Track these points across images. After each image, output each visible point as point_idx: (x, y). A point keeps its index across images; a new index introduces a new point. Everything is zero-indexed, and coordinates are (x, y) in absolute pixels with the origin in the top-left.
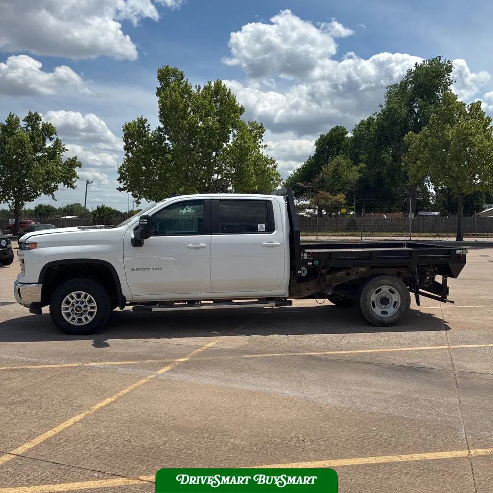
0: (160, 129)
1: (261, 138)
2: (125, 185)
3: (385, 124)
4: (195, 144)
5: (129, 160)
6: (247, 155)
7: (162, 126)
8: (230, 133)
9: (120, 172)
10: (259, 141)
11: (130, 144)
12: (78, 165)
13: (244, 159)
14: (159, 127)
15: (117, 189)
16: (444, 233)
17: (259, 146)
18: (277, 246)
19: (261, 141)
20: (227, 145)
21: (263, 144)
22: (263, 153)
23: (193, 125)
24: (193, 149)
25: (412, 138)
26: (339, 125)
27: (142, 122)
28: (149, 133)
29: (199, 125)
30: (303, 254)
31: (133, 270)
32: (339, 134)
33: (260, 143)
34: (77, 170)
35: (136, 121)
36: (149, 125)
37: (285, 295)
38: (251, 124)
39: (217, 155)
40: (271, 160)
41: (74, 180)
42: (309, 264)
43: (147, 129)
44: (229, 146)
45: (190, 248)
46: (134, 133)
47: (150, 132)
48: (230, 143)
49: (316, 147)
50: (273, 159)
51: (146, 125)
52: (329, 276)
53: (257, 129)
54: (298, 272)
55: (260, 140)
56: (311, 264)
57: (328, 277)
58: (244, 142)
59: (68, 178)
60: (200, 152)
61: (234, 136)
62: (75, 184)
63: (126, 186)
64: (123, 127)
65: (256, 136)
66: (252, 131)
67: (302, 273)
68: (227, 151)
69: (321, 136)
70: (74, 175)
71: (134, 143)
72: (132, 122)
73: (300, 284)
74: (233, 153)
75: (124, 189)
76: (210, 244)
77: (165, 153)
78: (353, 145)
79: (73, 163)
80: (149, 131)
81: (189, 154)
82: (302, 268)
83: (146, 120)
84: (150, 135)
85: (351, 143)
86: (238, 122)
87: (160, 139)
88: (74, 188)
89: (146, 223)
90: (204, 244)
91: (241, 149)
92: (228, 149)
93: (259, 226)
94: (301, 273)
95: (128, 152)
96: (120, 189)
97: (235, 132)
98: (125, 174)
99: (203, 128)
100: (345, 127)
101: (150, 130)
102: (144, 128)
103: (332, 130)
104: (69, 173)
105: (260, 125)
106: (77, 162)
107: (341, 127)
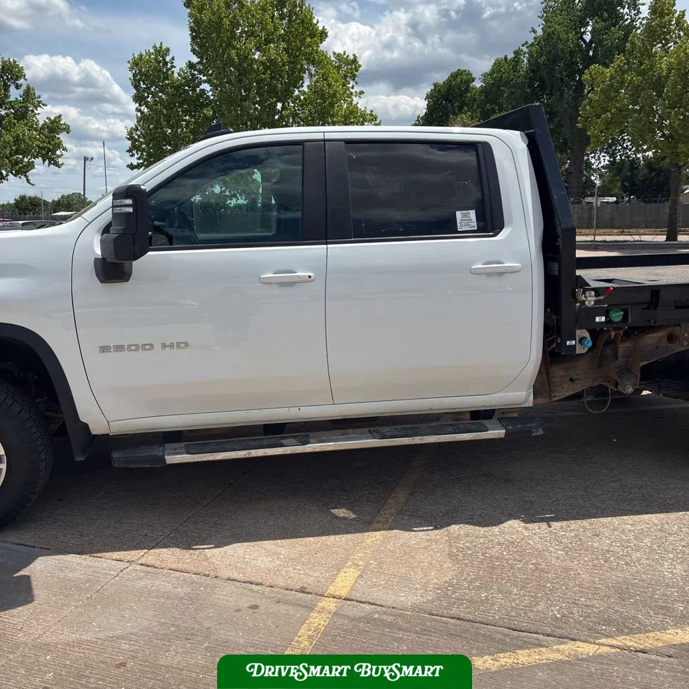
0: (191, 65)
1: (354, 80)
2: (139, 159)
3: (542, 60)
4: (248, 90)
5: (143, 119)
6: (333, 107)
7: (195, 60)
8: (305, 73)
9: (131, 138)
10: (350, 85)
11: (144, 90)
12: (64, 129)
13: (328, 114)
14: (189, 62)
15: (128, 166)
16: (631, 228)
17: (351, 93)
18: (513, 271)
19: (355, 84)
20: (299, 91)
21: (357, 89)
22: (357, 103)
23: (245, 58)
24: (245, 99)
25: (598, 75)
26: (462, 69)
27: (161, 52)
28: (173, 72)
29: (256, 57)
30: (584, 293)
31: (104, 349)
32: (461, 81)
33: (353, 87)
34: (62, 136)
35: (152, 51)
36: (173, 59)
37: (525, 402)
38: (338, 56)
39: (284, 108)
40: (371, 115)
41: (58, 153)
42: (597, 319)
43: (169, 65)
44: (304, 93)
45: (268, 283)
46: (148, 71)
47: (176, 70)
48: (305, 89)
49: (427, 102)
50: (374, 113)
51: (168, 59)
52: (627, 344)
53: (348, 64)
54: (568, 343)
55: (352, 83)
56: (603, 319)
57: (623, 347)
58: (329, 85)
59: (49, 150)
60: (257, 103)
61: (311, 75)
62: (60, 161)
63: (141, 161)
64: (129, 62)
65: (345, 76)
66: (339, 68)
67: (578, 346)
68: (300, 100)
69: (435, 85)
70: (59, 145)
71: (150, 88)
72: (144, 53)
73: (554, 369)
74: (311, 103)
75: (138, 166)
76: (325, 270)
77: (203, 106)
78: (483, 98)
79: (55, 126)
80: (173, 69)
81: (239, 106)
82: (578, 332)
83: (168, 50)
84: (176, 75)
85: (479, 95)
86: (317, 52)
87: (193, 82)
88: (59, 166)
89: (130, 210)
90: (307, 269)
91: (323, 97)
92: (302, 97)
93: (459, 214)
94: (574, 346)
95: (140, 105)
96: (132, 167)
97: (313, 70)
98: (138, 141)
99: (261, 62)
100: (471, 72)
101: (175, 67)
102: (166, 63)
103: (452, 76)
104: (49, 143)
105: (352, 58)
106: (61, 125)
107: (465, 71)
